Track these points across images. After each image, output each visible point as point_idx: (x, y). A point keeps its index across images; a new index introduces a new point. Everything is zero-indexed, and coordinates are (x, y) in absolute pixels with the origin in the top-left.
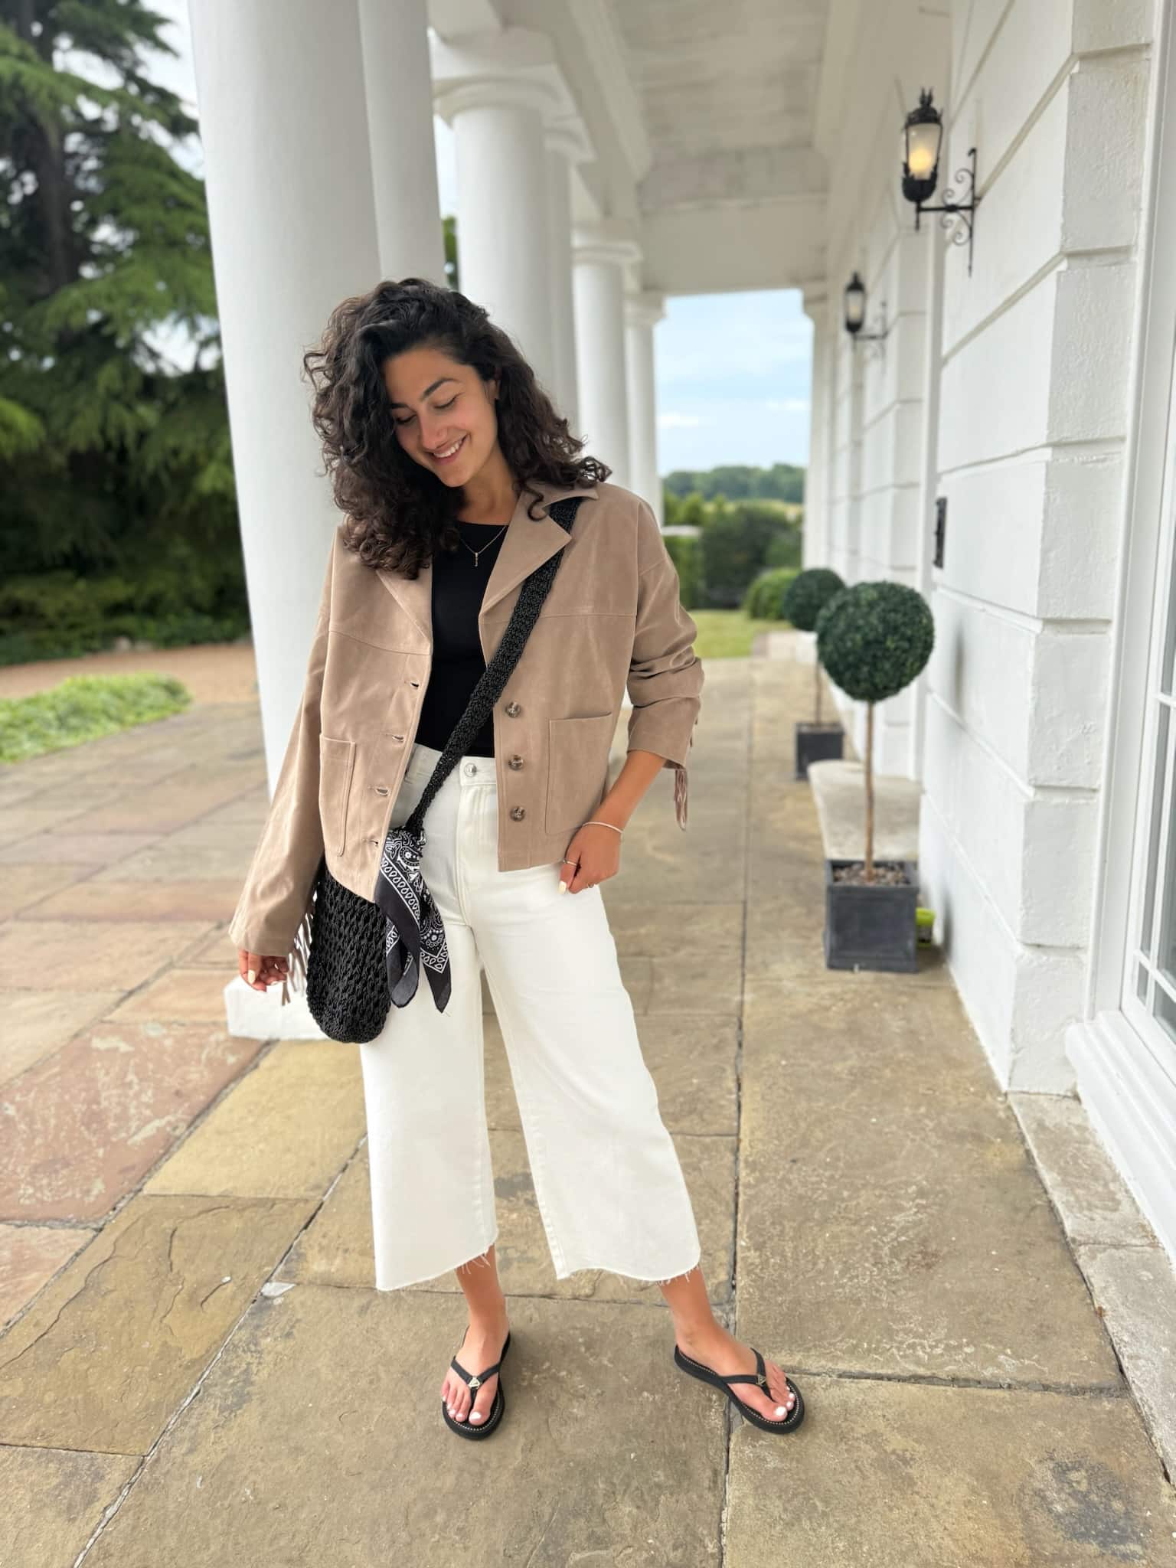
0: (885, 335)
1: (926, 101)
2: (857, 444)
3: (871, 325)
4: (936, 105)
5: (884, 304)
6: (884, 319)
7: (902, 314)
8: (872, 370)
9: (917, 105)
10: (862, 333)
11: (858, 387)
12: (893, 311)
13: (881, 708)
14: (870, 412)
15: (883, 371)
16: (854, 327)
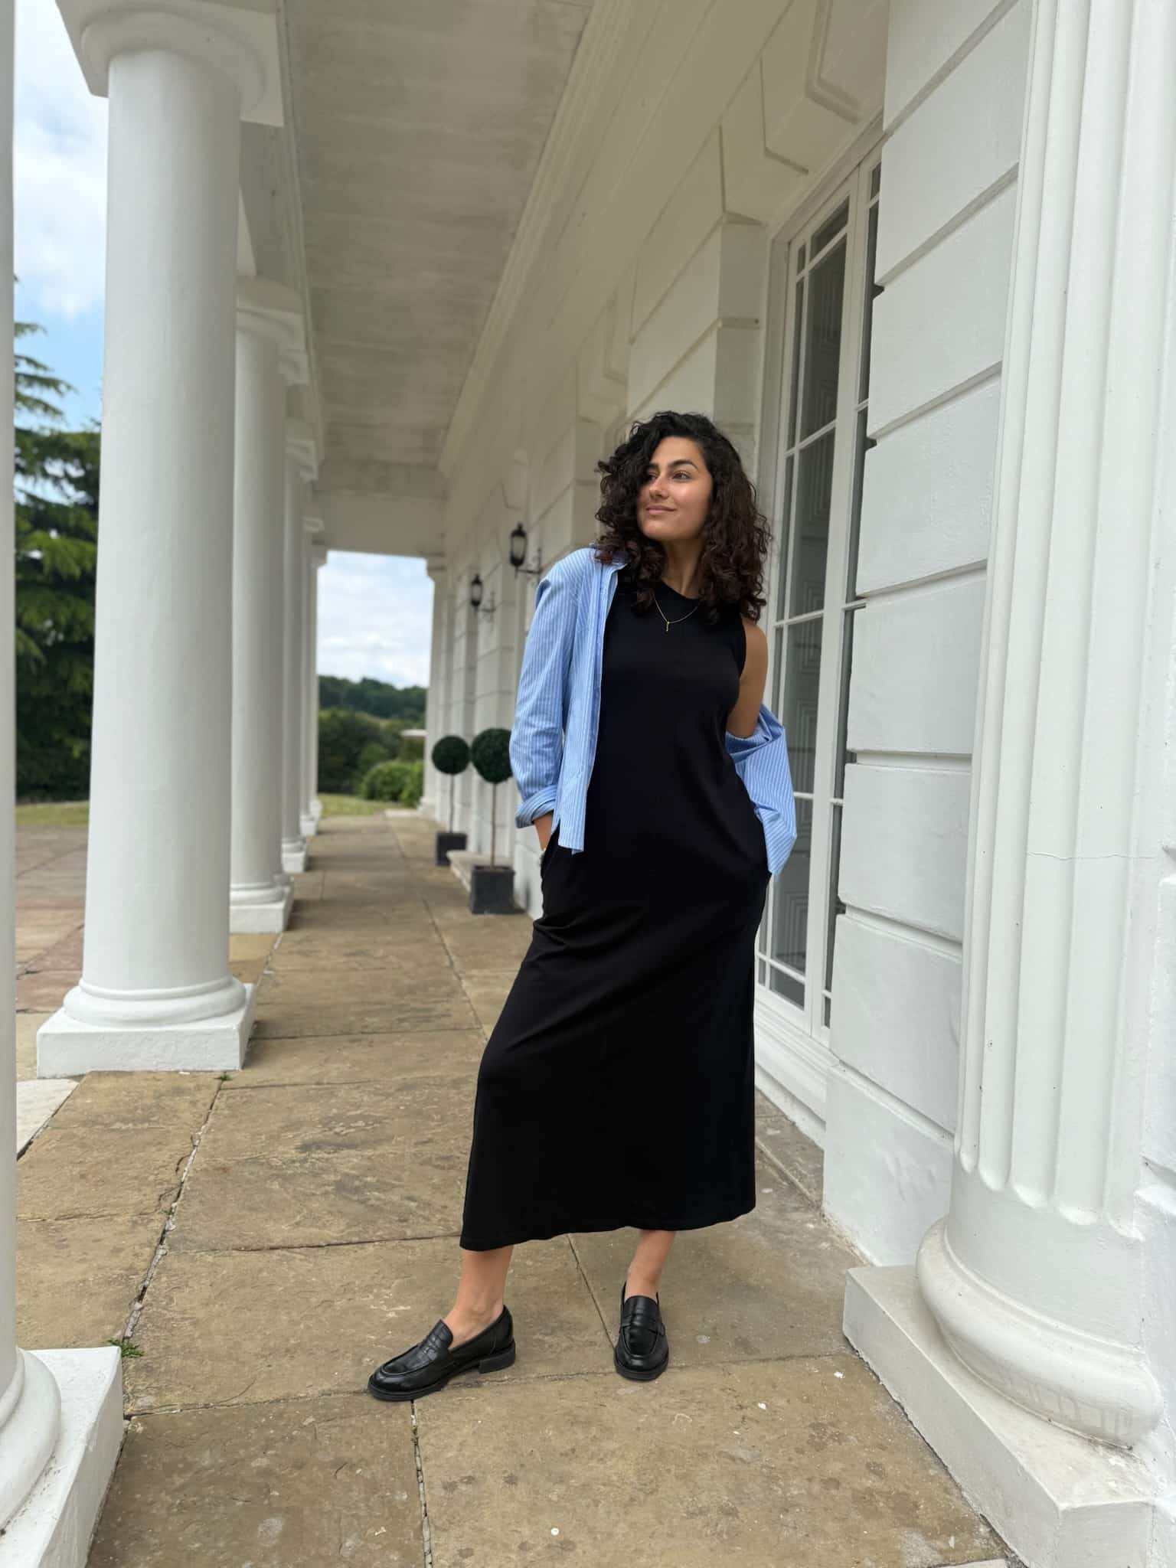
0: (493, 610)
1: (520, 527)
2: (471, 668)
3: (485, 603)
4: (525, 529)
5: (493, 594)
6: (492, 601)
7: (503, 602)
8: (483, 627)
9: (515, 527)
10: (481, 607)
11: (472, 634)
12: (498, 599)
13: (501, 786)
14: (482, 650)
15: (492, 630)
16: (475, 603)
